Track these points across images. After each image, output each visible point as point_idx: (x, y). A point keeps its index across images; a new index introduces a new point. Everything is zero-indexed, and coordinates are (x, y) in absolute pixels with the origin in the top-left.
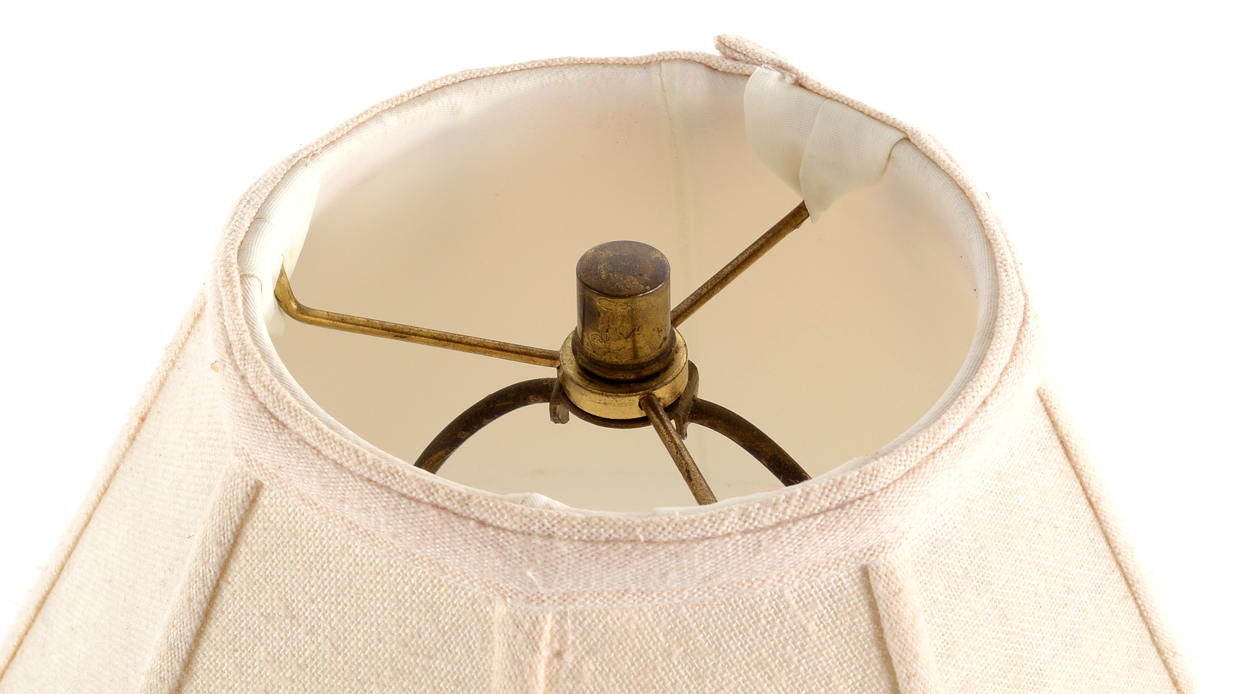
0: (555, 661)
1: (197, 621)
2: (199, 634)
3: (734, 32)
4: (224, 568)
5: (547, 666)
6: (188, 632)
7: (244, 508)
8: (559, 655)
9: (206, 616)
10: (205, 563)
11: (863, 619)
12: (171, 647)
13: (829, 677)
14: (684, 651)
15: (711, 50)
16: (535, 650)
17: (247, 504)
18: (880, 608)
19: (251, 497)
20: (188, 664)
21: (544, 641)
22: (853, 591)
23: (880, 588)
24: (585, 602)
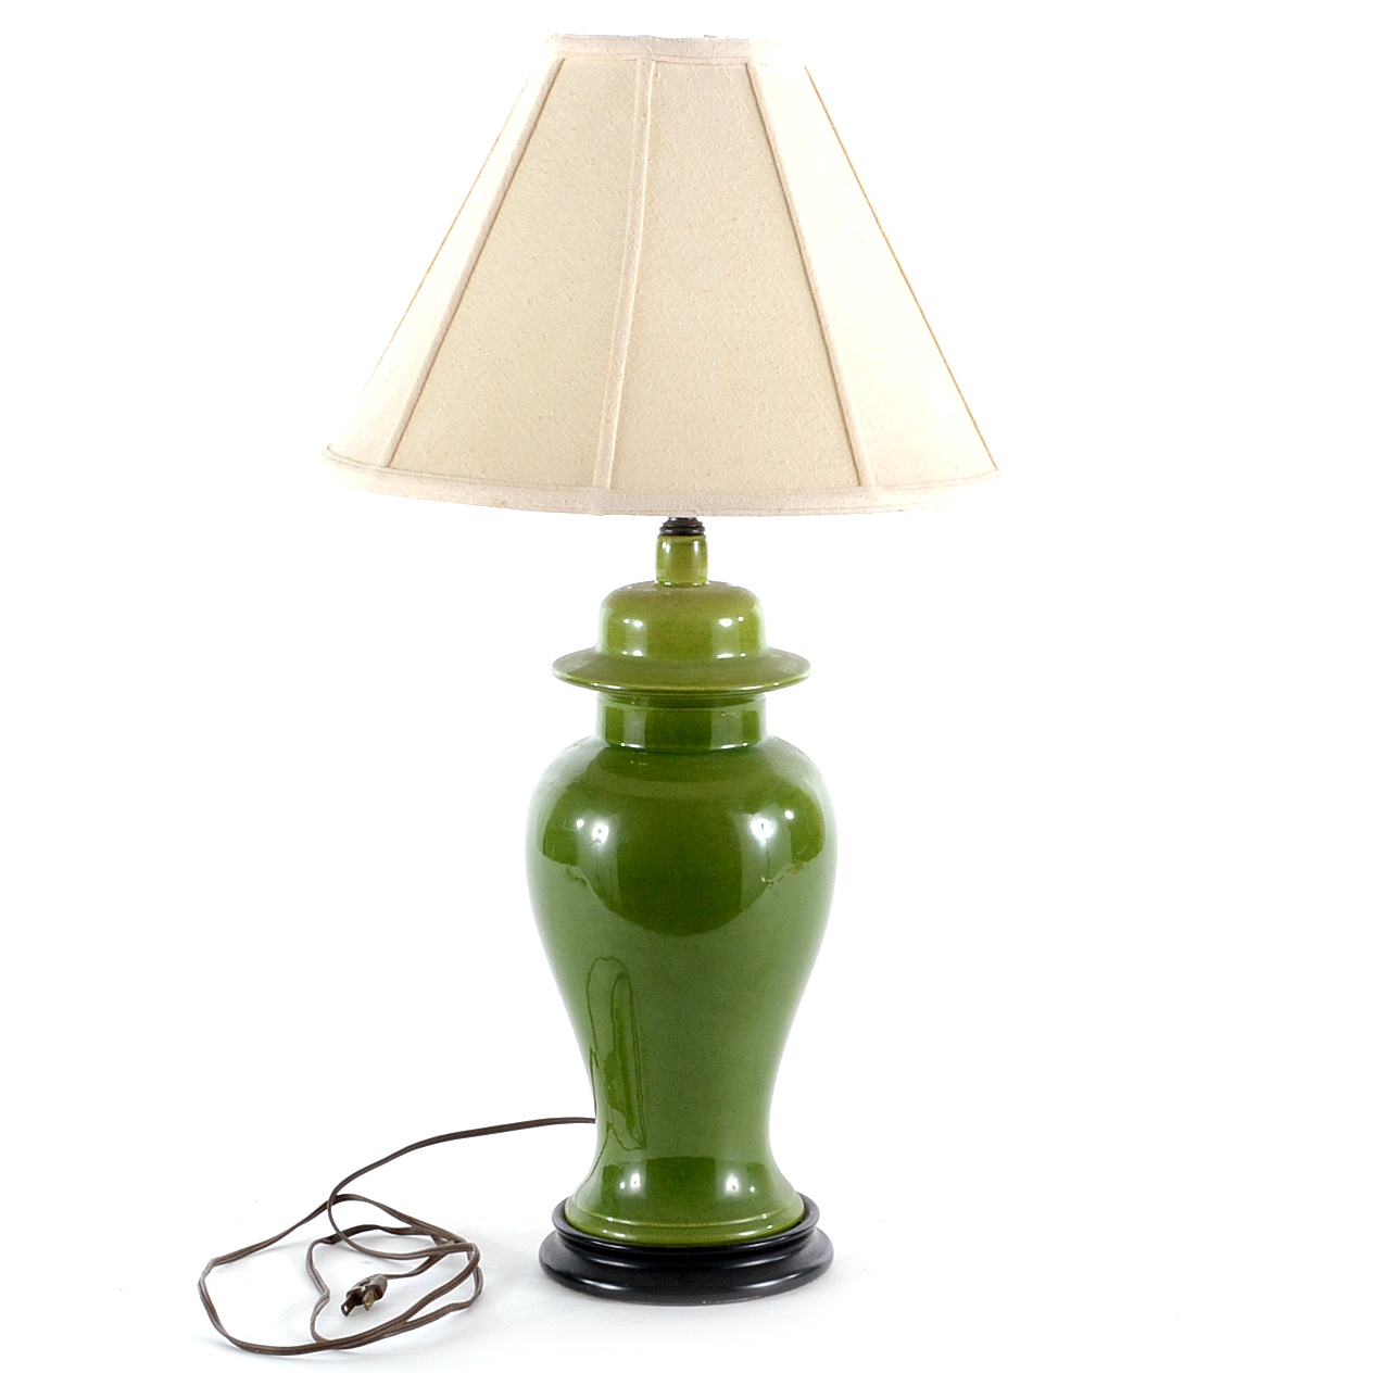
0: (655, 77)
2: (540, 113)
5: (653, 78)
8: (656, 75)
11: (746, 80)
13: (737, 96)
14: (693, 80)
16: (650, 71)
18: (751, 78)
21: (652, 70)
22: (744, 72)
23: (751, 71)
24: (664, 58)
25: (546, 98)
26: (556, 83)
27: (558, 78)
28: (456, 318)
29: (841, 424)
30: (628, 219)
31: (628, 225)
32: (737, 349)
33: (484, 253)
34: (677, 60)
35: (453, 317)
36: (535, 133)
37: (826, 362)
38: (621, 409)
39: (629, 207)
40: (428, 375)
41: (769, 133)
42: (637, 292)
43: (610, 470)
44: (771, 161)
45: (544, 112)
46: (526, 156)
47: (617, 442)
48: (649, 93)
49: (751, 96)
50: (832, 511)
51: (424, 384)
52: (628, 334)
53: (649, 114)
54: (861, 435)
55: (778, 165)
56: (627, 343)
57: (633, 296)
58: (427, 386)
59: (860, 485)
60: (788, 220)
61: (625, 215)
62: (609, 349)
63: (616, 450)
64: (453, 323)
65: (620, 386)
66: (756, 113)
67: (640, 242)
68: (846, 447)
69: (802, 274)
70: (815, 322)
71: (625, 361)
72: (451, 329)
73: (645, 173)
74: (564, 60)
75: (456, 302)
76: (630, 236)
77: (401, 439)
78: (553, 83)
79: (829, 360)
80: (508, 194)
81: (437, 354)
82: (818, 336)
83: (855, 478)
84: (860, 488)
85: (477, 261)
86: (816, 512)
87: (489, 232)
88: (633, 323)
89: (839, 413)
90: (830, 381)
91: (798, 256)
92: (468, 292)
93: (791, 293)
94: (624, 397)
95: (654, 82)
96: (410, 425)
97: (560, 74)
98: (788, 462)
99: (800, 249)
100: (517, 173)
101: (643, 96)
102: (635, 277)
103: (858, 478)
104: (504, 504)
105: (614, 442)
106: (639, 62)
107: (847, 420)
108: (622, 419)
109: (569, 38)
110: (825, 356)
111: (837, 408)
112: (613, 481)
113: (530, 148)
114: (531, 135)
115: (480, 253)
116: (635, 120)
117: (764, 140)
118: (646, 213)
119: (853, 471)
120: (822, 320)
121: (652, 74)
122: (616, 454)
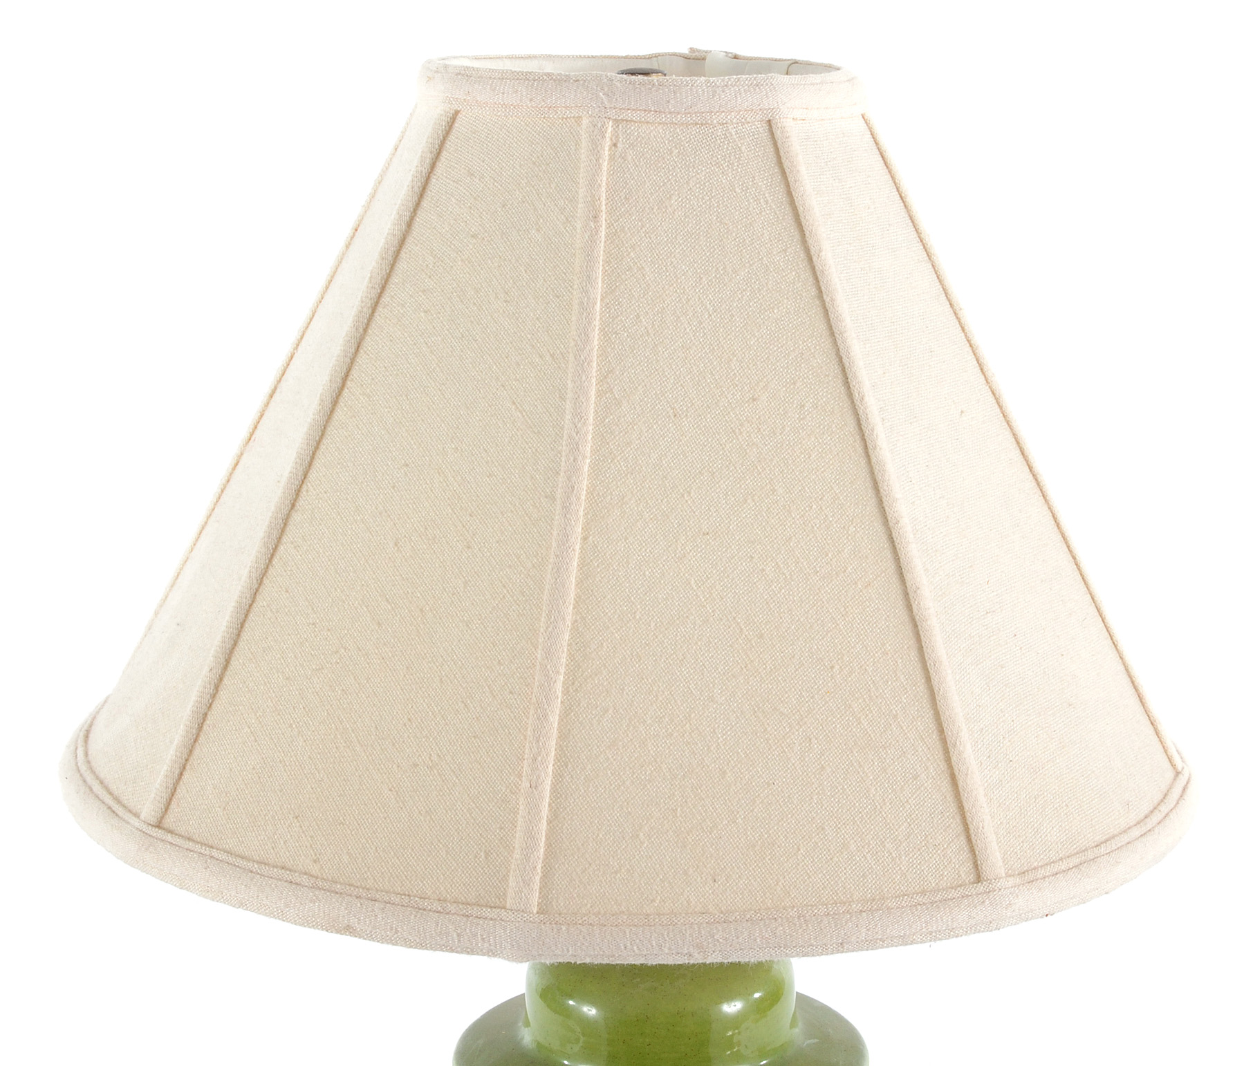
0: (613, 148)
1: (416, 198)
2: (418, 205)
3: (696, 46)
4: (433, 166)
5: (609, 150)
6: (411, 205)
7: (446, 130)
8: (615, 145)
9: (421, 196)
10: (422, 166)
11: (771, 150)
12: (400, 216)
13: (754, 177)
14: (679, 152)
15: (685, 51)
16: (604, 137)
17: (447, 128)
18: (779, 145)
19: (450, 124)
20: (409, 225)
21: (608, 135)
22: (765, 135)
23: (778, 134)
24: (628, 115)
25: (428, 179)
26: (444, 153)
27: (448, 144)
28: (275, 561)
29: (943, 766)
30: (568, 406)
31: (568, 417)
32: (761, 636)
33: (322, 447)
34: (651, 117)
35: (270, 560)
36: (410, 240)
37: (914, 654)
38: (557, 759)
39: (570, 384)
40: (228, 661)
41: (810, 242)
42: (585, 539)
43: (538, 878)
44: (814, 292)
45: (424, 204)
46: (395, 279)
47: (549, 822)
48: (604, 178)
49: (778, 178)
50: (933, 936)
51: (221, 679)
52: (569, 619)
53: (603, 216)
54: (977, 781)
55: (827, 300)
56: (567, 638)
57: (577, 547)
58: (225, 681)
59: (979, 879)
60: (844, 397)
61: (563, 398)
62: (536, 647)
63: (547, 838)
64: (271, 571)
65: (554, 719)
66: (788, 209)
67: (587, 449)
68: (953, 808)
69: (871, 493)
70: (895, 579)
71: (562, 670)
72: (266, 581)
73: (597, 323)
74: (457, 113)
75: (275, 534)
76: (570, 437)
77: (181, 774)
78: (439, 154)
79: (920, 649)
80: (364, 344)
81: (242, 625)
82: (900, 604)
83: (970, 865)
84: (981, 888)
85: (310, 464)
86: (905, 940)
87: (332, 411)
88: (578, 597)
89: (938, 745)
90: (922, 688)
91: (863, 462)
92: (296, 517)
93: (852, 529)
94: (563, 736)
95: (612, 158)
96: (196, 752)
97: (452, 137)
98: (853, 847)
99: (866, 447)
100: (380, 309)
101: (592, 184)
102: (581, 513)
103: (976, 866)
104: (349, 930)
105: (544, 822)
106: (585, 121)
107: (954, 759)
108: (558, 778)
109: (465, 75)
110: (912, 642)
111: (935, 736)
112: (544, 896)
113: (402, 265)
114: (402, 242)
115: (317, 448)
116: (579, 226)
117: (802, 255)
118: (599, 394)
119: (965, 855)
120: (908, 577)
121: (607, 143)
122: (549, 845)
